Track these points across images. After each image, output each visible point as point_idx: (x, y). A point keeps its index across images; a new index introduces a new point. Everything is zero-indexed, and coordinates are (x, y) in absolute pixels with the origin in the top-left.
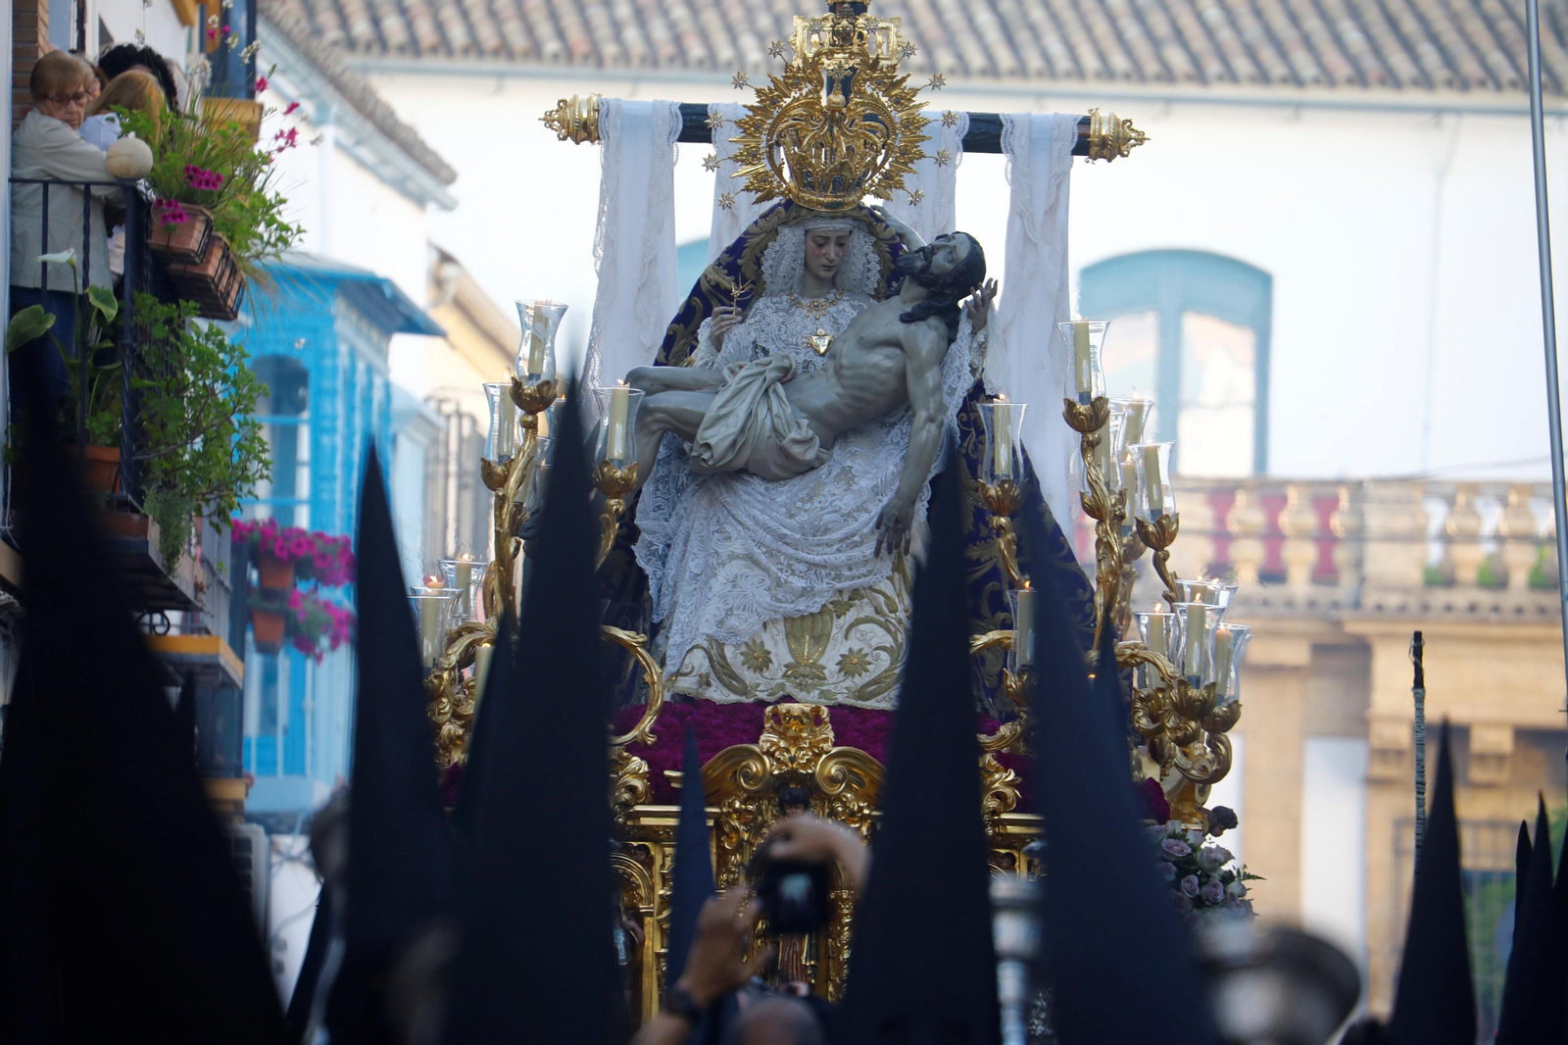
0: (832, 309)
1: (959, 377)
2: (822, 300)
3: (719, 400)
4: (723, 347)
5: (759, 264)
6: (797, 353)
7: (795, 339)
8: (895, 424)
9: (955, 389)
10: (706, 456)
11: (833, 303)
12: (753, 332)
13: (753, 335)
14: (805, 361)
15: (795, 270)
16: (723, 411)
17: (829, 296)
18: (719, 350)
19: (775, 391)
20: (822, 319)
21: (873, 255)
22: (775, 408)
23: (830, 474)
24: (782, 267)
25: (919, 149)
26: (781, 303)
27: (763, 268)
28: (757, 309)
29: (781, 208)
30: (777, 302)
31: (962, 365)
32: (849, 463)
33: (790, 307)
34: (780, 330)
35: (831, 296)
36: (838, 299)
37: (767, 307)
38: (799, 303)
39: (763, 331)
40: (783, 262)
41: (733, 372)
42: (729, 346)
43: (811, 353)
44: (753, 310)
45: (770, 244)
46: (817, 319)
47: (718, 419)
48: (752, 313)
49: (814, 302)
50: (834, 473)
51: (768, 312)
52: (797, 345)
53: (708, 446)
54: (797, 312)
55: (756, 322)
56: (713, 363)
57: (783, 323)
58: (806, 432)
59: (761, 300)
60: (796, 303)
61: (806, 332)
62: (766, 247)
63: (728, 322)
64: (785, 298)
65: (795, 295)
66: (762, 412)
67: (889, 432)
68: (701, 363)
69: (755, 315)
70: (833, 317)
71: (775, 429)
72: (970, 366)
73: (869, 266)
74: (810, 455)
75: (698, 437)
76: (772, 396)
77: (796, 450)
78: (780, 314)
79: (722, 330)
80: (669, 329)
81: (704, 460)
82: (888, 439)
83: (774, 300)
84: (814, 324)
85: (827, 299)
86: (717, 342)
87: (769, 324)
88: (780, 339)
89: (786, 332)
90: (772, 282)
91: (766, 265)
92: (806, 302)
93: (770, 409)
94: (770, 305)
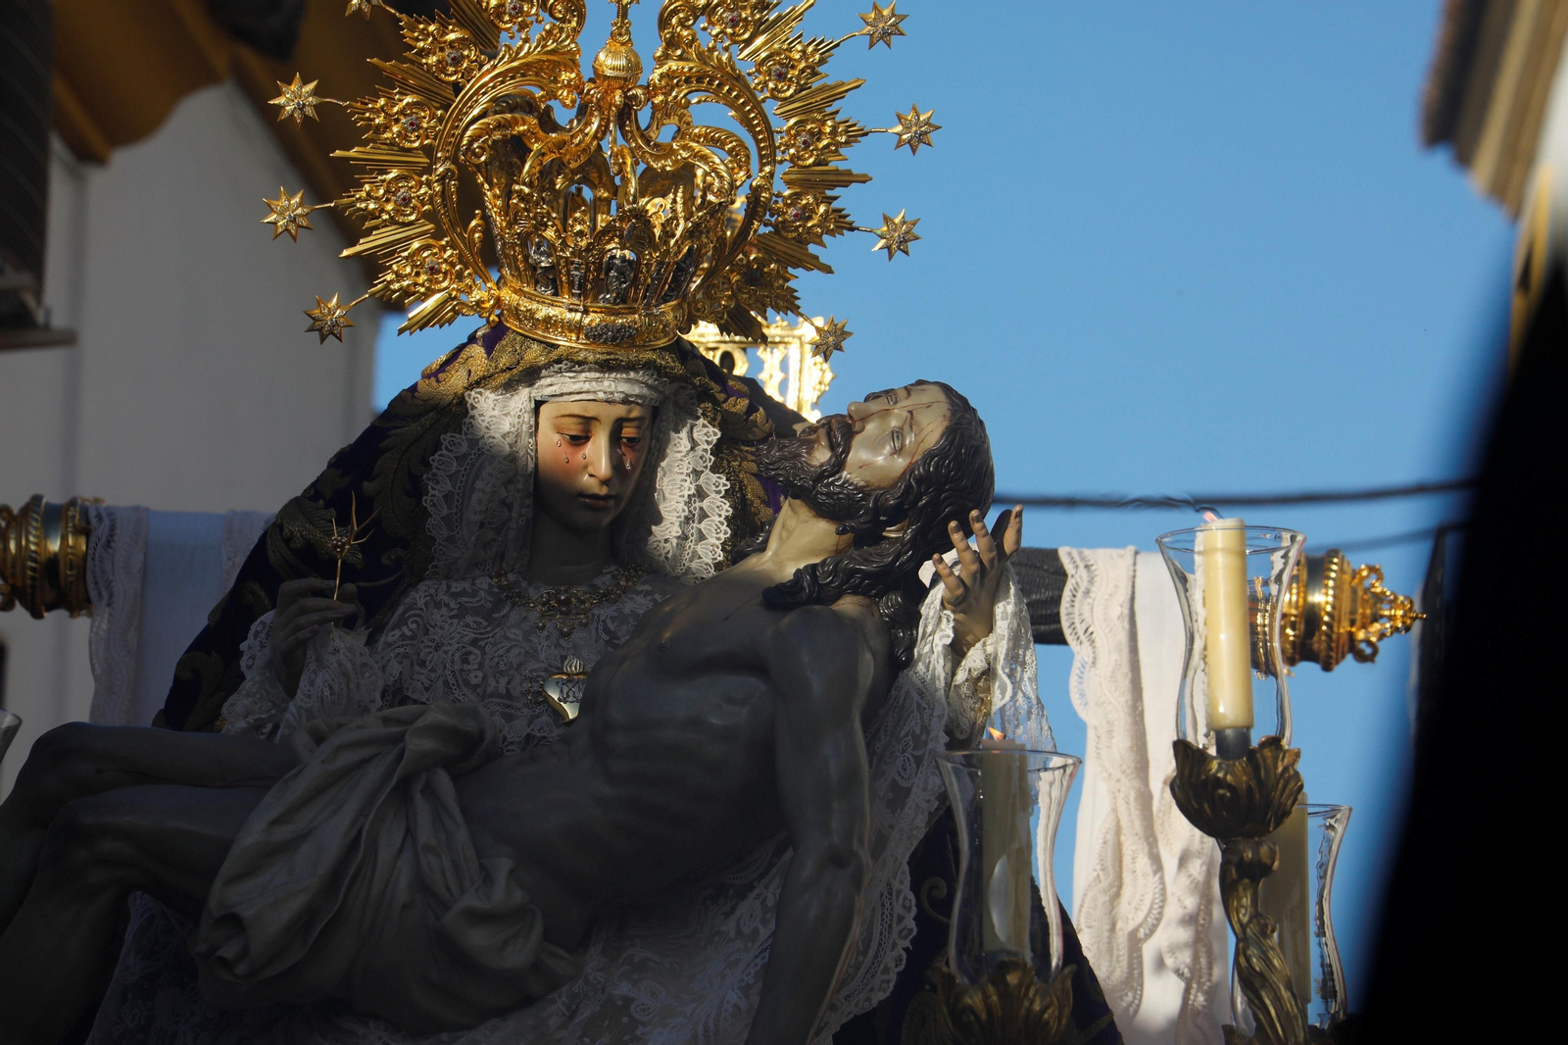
0: (606, 612)
1: (919, 761)
2: (580, 590)
3: (273, 804)
4: (303, 683)
5: (417, 490)
6: (509, 718)
7: (503, 681)
8: (750, 887)
9: (908, 791)
10: (228, 951)
11: (606, 597)
12: (394, 663)
13: (395, 668)
14: (529, 738)
15: (510, 507)
16: (283, 833)
17: (598, 581)
18: (291, 692)
19: (429, 791)
20: (578, 636)
21: (714, 477)
22: (425, 834)
23: (571, 1017)
24: (475, 497)
25: (835, 205)
26: (474, 594)
27: (426, 501)
28: (411, 607)
29: (478, 350)
30: (463, 593)
31: (926, 730)
32: (623, 989)
33: (498, 604)
34: (465, 661)
35: (604, 581)
36: (625, 591)
37: (438, 605)
38: (519, 595)
39: (423, 664)
40: (479, 484)
41: (319, 738)
42: (319, 681)
43: (545, 718)
44: (401, 609)
45: (446, 438)
46: (564, 635)
47: (271, 853)
48: (396, 617)
49: (559, 592)
50: (585, 1014)
51: (437, 616)
52: (509, 695)
53: (233, 922)
54: (514, 617)
55: (403, 637)
56: (276, 727)
57: (474, 642)
58: (503, 893)
59: (422, 587)
60: (510, 596)
61: (535, 665)
62: (437, 447)
63: (316, 617)
64: (484, 583)
65: (512, 577)
66: (390, 841)
67: (733, 909)
68: (241, 724)
69: (403, 621)
70: (607, 631)
71: (421, 883)
72: (949, 732)
73: (705, 504)
74: (517, 956)
75: (213, 903)
76: (418, 797)
77: (477, 939)
78: (469, 619)
79: (300, 635)
80: (181, 664)
81: (222, 960)
82: (729, 927)
83: (457, 587)
84: (558, 645)
85: (594, 588)
86: (288, 670)
87: (438, 647)
88: (467, 683)
89: (481, 666)
90: (450, 540)
91: (435, 493)
92: (539, 592)
93: (410, 833)
94: (446, 598)
